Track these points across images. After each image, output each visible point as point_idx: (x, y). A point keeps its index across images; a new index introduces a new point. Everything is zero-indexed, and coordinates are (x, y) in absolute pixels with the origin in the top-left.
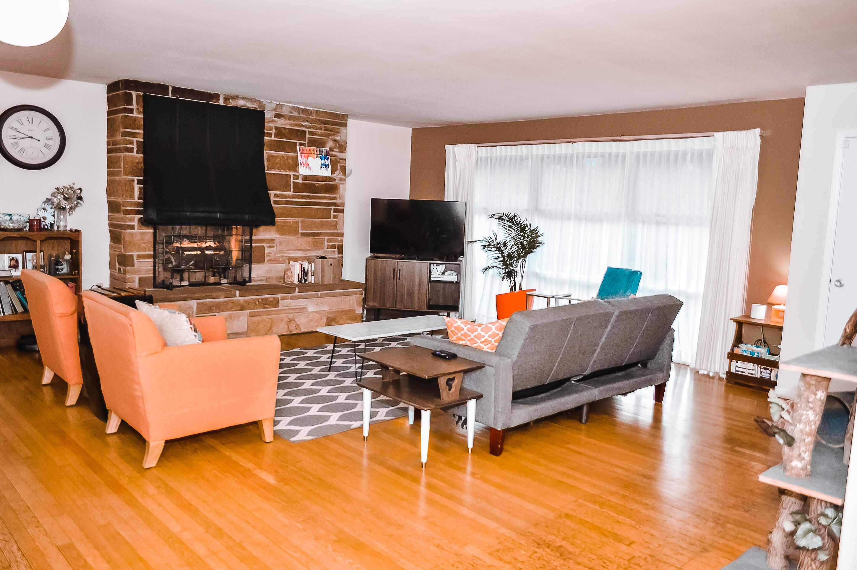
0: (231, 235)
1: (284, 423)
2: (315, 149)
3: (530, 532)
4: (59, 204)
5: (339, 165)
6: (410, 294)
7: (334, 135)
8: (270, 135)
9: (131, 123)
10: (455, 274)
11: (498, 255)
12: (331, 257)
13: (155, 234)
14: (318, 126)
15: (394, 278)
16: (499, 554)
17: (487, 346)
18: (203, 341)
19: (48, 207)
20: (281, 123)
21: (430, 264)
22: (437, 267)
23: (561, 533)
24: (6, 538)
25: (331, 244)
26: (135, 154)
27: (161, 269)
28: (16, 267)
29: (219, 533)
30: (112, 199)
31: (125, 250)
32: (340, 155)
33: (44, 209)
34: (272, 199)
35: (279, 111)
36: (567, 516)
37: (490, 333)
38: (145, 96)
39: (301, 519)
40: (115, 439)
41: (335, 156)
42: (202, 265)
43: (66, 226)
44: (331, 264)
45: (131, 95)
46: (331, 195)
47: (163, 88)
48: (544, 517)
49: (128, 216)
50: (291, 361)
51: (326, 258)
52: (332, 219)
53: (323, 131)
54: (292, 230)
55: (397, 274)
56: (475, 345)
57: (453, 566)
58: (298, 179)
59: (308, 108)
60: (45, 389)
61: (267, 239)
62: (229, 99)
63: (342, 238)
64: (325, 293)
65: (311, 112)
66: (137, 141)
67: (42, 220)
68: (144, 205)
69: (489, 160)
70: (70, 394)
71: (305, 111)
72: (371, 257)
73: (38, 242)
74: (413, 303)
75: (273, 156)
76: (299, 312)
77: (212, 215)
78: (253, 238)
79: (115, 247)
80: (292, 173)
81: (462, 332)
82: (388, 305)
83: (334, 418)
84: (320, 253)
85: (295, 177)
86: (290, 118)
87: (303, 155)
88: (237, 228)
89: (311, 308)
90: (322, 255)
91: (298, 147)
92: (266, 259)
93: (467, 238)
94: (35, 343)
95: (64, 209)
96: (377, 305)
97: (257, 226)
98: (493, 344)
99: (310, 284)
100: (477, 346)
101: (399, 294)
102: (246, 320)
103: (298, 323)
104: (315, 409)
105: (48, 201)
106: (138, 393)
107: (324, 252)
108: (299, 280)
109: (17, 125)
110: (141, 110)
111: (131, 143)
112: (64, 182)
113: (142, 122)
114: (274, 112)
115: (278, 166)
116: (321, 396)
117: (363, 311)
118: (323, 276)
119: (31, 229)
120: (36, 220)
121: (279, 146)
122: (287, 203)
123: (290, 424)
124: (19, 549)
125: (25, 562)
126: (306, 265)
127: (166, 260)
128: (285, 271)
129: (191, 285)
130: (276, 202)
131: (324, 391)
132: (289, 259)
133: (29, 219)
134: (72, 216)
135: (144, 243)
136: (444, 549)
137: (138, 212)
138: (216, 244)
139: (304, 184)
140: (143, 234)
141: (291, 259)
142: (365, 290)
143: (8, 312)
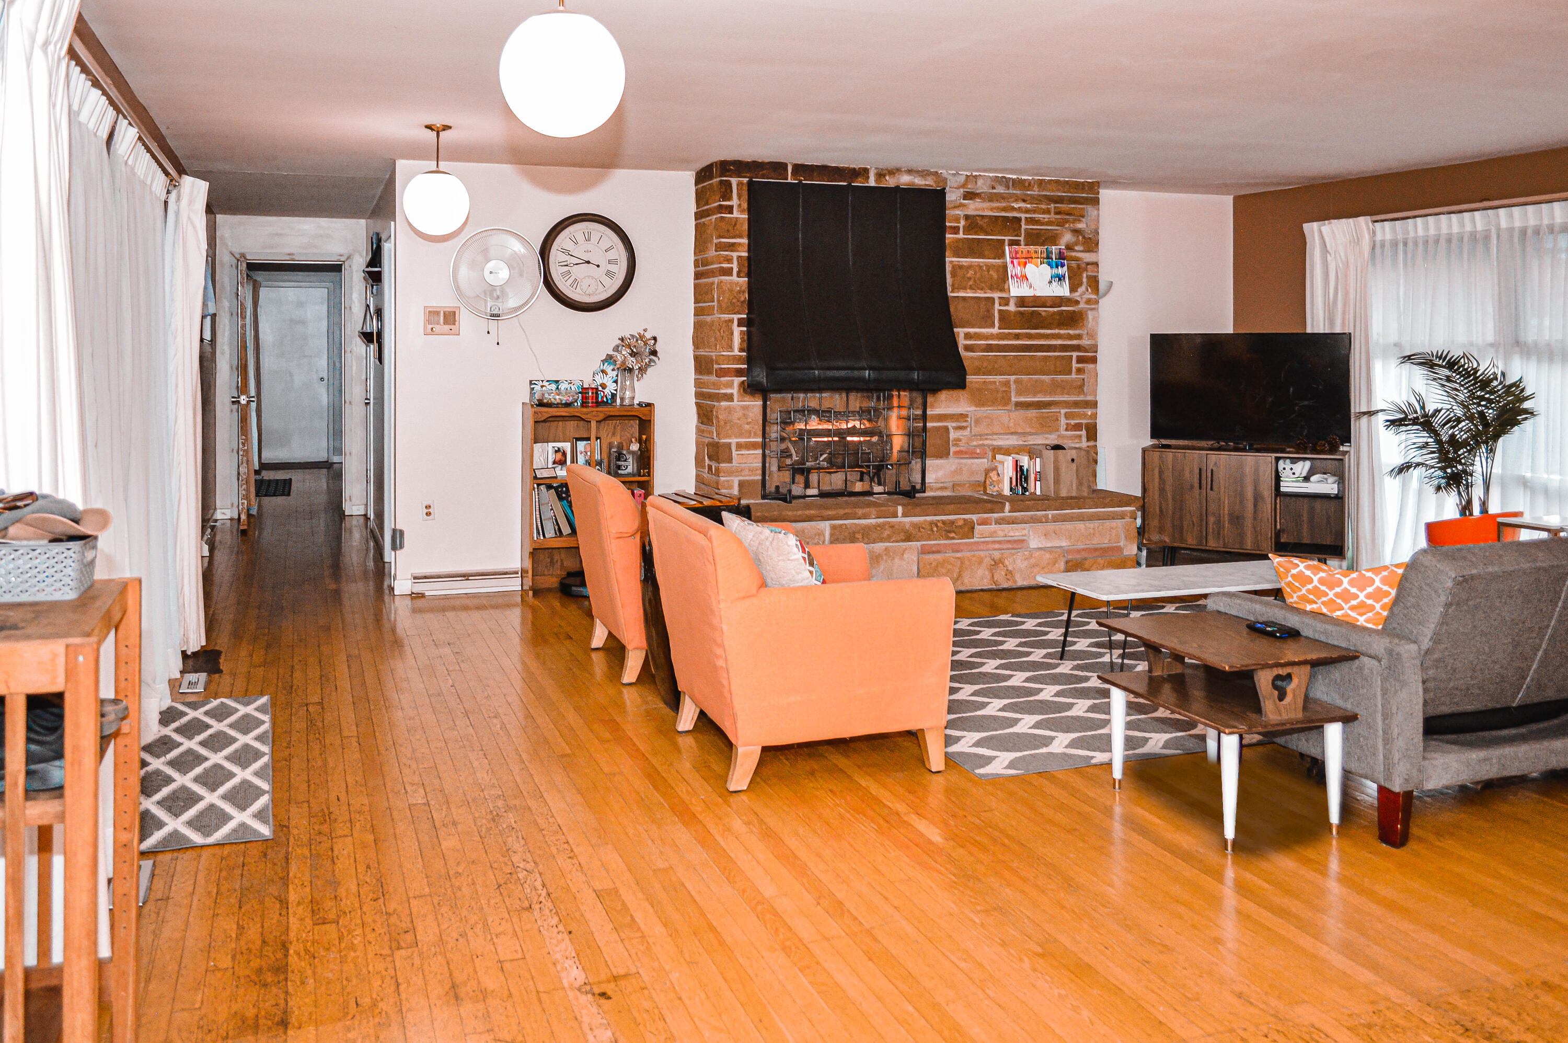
0: (890, 408)
1: (967, 742)
2: (1039, 248)
3: (1449, 1003)
4: (623, 363)
5: (1085, 275)
6: (1237, 519)
7: (1074, 221)
8: (956, 230)
9: (731, 229)
10: (1331, 479)
11: (1425, 440)
12: (1073, 445)
13: (765, 407)
14: (1043, 207)
15: (1200, 488)
16: (1371, 1032)
17: (1365, 617)
18: (824, 582)
19: (608, 368)
20: (974, 207)
21: (1278, 459)
22: (1293, 466)
23: (1525, 1016)
24: (529, 867)
25: (1073, 422)
26: (734, 277)
27: (774, 468)
28: (562, 463)
29: (838, 909)
30: (702, 353)
31: (718, 435)
32: (1088, 257)
33: (603, 371)
34: (962, 342)
35: (970, 187)
36: (1547, 985)
37: (1370, 590)
38: (750, 183)
39: (979, 908)
40: (690, 741)
41: (1077, 259)
42: (840, 460)
43: (633, 398)
44: (1073, 460)
45: (729, 185)
46: (1071, 332)
47: (778, 167)
48: (1488, 980)
49: (722, 379)
50: (992, 635)
51: (1063, 448)
52: (1074, 376)
53: (1053, 216)
54: (1000, 398)
55: (1206, 480)
56: (1339, 613)
57: (1266, 1036)
58: (1007, 304)
59: (1023, 178)
60: (594, 656)
61: (954, 415)
62: (884, 176)
63: (1094, 410)
64: (1059, 515)
65: (1029, 184)
66: (739, 257)
67: (600, 388)
68: (750, 360)
69: (1401, 246)
70: (629, 664)
71: (1018, 183)
72: (1154, 447)
73: (593, 424)
74: (1242, 536)
75: (961, 267)
76: (1013, 549)
77: (856, 373)
78: (928, 413)
79: (703, 431)
80: (996, 295)
81: (1310, 587)
82: (1191, 541)
83: (1061, 743)
84: (1052, 439)
85: (1003, 302)
86: (991, 198)
87: (1015, 261)
88: (899, 396)
89: (1034, 543)
90: (1056, 442)
91: (1007, 248)
92: (953, 449)
93: (1358, 404)
94: (583, 584)
95: (631, 370)
96: (1167, 540)
97: (935, 391)
98: (1378, 613)
99: (1033, 497)
100: (1343, 616)
101: (1212, 519)
102: (915, 559)
103: (1010, 568)
104: (1026, 724)
105: (609, 359)
106: (720, 663)
107: (1059, 436)
108: (1011, 489)
109: (569, 245)
110: (745, 206)
111: (729, 260)
112: (631, 329)
113: (746, 226)
114: (962, 190)
115: (971, 283)
116: (1041, 702)
117: (1140, 549)
118: (1057, 481)
119: (584, 404)
120: (592, 389)
121: (973, 248)
122: (989, 348)
123: (978, 744)
124: (544, 886)
125: (550, 904)
126: (1025, 461)
127: (782, 451)
128: (987, 472)
129: (822, 495)
130: (968, 348)
131: (1048, 693)
132: (994, 449)
133: (583, 389)
134: (642, 381)
135: (748, 423)
136: (1251, 1004)
137: (739, 373)
138: (864, 424)
139: (1021, 313)
140: (745, 408)
141: (997, 450)
142: (1143, 508)
143: (550, 533)
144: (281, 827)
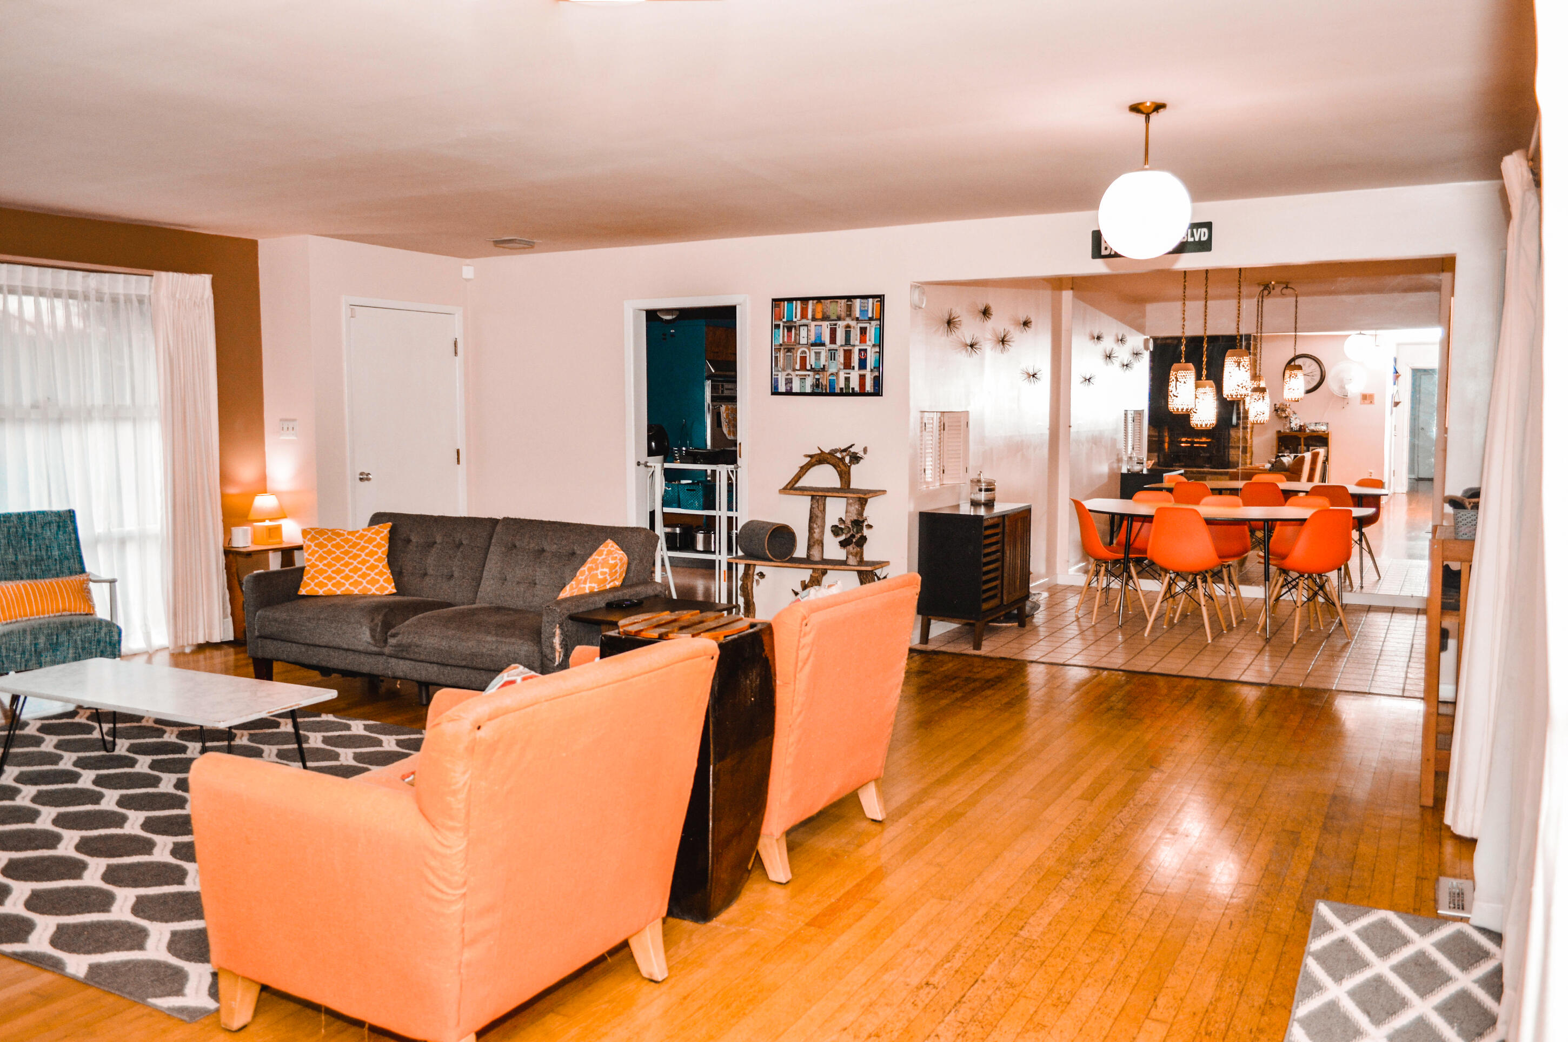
144: (1305, 911)
